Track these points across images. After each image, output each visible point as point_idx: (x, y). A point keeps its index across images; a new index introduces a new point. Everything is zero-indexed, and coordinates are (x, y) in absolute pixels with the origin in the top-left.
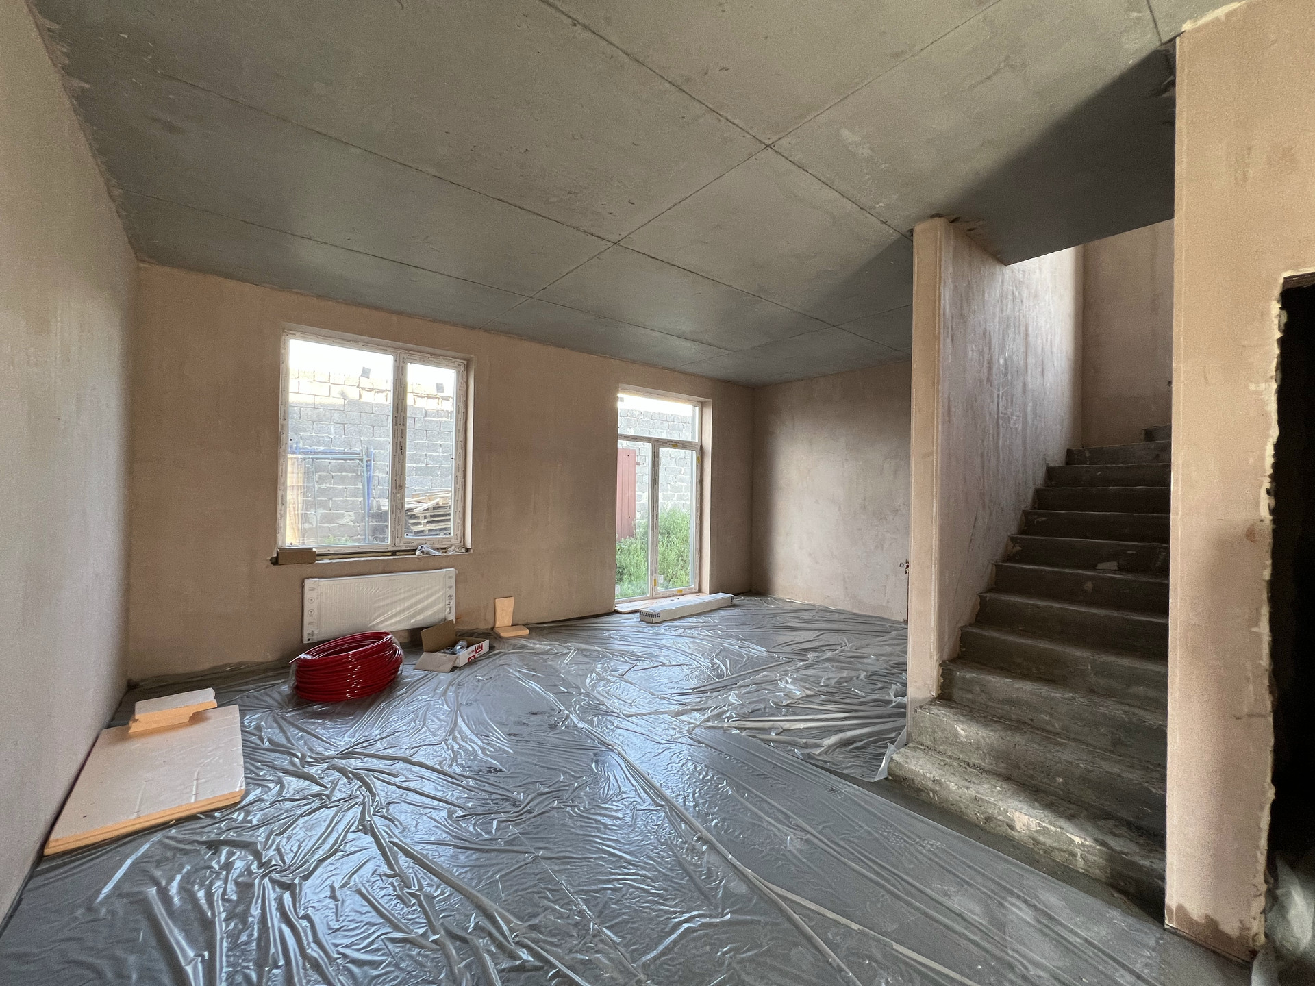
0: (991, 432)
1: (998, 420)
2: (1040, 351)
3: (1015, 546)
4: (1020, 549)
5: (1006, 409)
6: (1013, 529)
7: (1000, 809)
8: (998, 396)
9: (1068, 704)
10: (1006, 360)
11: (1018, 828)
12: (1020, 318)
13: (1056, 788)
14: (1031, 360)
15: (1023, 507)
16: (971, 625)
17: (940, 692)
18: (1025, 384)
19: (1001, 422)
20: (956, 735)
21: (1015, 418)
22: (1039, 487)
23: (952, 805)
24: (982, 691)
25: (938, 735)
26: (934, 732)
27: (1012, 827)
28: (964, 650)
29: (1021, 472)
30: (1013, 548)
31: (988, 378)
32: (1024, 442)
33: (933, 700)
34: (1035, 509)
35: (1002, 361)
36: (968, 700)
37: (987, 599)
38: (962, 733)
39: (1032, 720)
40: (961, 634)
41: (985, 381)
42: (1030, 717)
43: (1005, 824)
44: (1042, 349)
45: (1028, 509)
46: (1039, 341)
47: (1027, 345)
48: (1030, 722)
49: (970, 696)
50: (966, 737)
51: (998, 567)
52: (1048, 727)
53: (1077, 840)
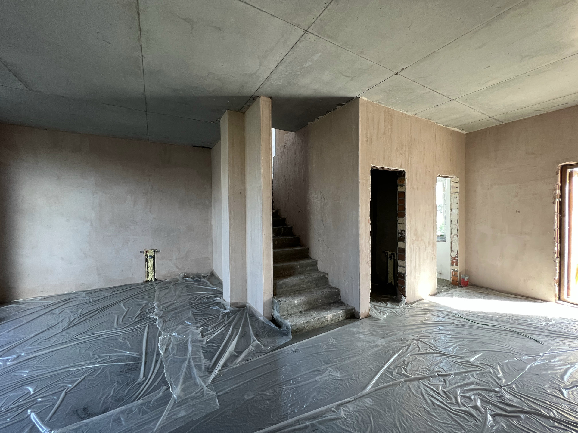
7: (324, 317)
11: (329, 320)
20: (295, 304)
26: (288, 308)
38: (297, 302)
43: (326, 321)
49: (282, 290)
53: (340, 312)
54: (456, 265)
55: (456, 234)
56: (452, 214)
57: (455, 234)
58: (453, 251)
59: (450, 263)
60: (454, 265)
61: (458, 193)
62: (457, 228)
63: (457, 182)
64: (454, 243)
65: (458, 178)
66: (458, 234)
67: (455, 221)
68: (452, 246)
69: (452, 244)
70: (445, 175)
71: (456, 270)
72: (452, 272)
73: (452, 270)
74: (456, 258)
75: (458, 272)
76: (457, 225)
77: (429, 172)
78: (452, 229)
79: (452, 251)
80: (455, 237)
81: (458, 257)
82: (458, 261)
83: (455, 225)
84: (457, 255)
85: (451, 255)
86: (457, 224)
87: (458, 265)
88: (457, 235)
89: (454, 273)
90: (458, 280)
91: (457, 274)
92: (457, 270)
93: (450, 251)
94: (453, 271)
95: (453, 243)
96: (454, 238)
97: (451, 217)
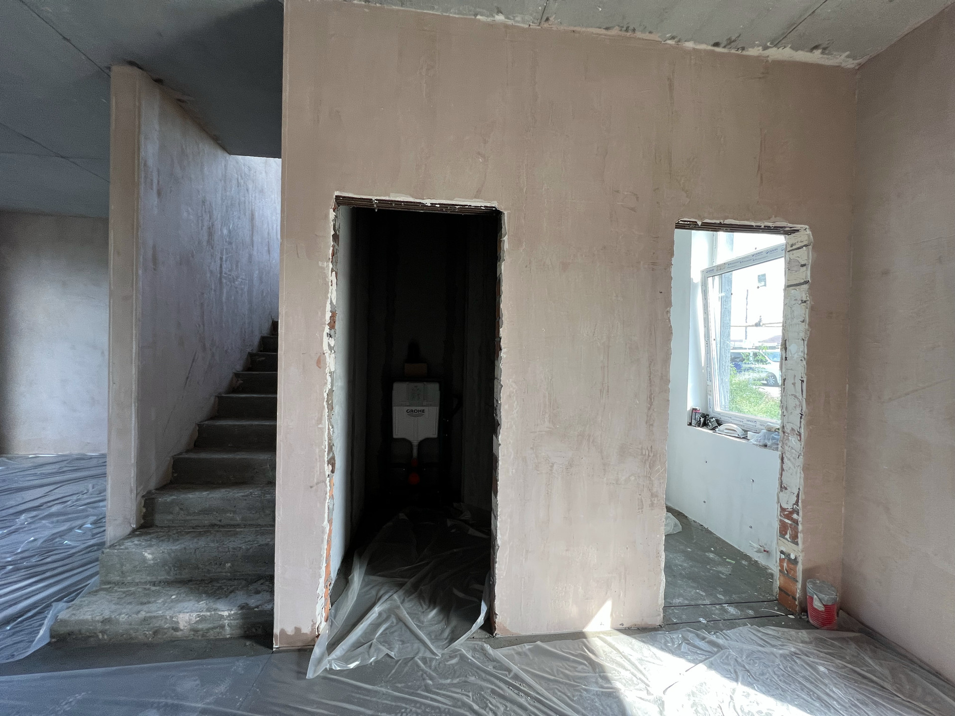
0: (213, 287)
1: (220, 279)
2: (266, 235)
3: (238, 380)
4: (242, 382)
5: (230, 271)
6: (239, 367)
7: (166, 618)
8: (221, 259)
9: (246, 500)
10: (230, 231)
11: (182, 627)
12: (245, 203)
13: (226, 572)
14: (256, 238)
15: (249, 350)
16: (187, 451)
17: (142, 521)
18: (250, 256)
19: (224, 281)
20: (144, 560)
21: (240, 280)
22: (266, 335)
23: (122, 636)
24: (181, 509)
25: (127, 567)
26: (122, 565)
27: (176, 629)
28: (175, 475)
29: (247, 323)
30: (237, 382)
31: (208, 242)
32: (250, 302)
33: (133, 534)
34: (261, 351)
35: (225, 232)
36: (169, 520)
37: (204, 426)
38: (149, 557)
39: (220, 521)
40: (174, 462)
41: (205, 244)
42: (219, 519)
43: (171, 629)
44: (268, 233)
45: (255, 352)
46: (265, 226)
47: (253, 227)
48: (219, 523)
49: (170, 517)
50: (153, 559)
51: (220, 398)
52: (232, 523)
53: (226, 613)
54: (794, 539)
55: (796, 428)
56: (786, 359)
57: (793, 429)
58: (786, 489)
59: (776, 525)
60: (787, 536)
61: (806, 282)
62: (798, 411)
63: (806, 246)
64: (789, 459)
65: (809, 232)
66: (802, 431)
67: (794, 384)
68: (782, 470)
69: (782, 462)
70: (726, 218)
71: (793, 557)
72: (781, 560)
73: (782, 552)
74: (795, 516)
75: (800, 568)
76: (800, 397)
77: (633, 209)
78: (785, 412)
79: (783, 488)
80: (793, 440)
81: (801, 513)
82: (800, 527)
83: (795, 396)
84: (797, 503)
85: (778, 502)
86: (799, 394)
87: (800, 540)
88: (800, 435)
89: (785, 565)
90: (798, 595)
91: (795, 572)
92: (796, 558)
93: (777, 485)
94: (783, 557)
95: (785, 460)
96: (789, 444)
97: (784, 370)
